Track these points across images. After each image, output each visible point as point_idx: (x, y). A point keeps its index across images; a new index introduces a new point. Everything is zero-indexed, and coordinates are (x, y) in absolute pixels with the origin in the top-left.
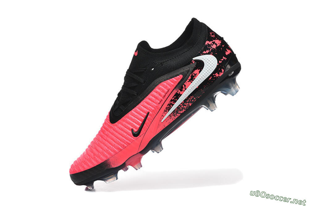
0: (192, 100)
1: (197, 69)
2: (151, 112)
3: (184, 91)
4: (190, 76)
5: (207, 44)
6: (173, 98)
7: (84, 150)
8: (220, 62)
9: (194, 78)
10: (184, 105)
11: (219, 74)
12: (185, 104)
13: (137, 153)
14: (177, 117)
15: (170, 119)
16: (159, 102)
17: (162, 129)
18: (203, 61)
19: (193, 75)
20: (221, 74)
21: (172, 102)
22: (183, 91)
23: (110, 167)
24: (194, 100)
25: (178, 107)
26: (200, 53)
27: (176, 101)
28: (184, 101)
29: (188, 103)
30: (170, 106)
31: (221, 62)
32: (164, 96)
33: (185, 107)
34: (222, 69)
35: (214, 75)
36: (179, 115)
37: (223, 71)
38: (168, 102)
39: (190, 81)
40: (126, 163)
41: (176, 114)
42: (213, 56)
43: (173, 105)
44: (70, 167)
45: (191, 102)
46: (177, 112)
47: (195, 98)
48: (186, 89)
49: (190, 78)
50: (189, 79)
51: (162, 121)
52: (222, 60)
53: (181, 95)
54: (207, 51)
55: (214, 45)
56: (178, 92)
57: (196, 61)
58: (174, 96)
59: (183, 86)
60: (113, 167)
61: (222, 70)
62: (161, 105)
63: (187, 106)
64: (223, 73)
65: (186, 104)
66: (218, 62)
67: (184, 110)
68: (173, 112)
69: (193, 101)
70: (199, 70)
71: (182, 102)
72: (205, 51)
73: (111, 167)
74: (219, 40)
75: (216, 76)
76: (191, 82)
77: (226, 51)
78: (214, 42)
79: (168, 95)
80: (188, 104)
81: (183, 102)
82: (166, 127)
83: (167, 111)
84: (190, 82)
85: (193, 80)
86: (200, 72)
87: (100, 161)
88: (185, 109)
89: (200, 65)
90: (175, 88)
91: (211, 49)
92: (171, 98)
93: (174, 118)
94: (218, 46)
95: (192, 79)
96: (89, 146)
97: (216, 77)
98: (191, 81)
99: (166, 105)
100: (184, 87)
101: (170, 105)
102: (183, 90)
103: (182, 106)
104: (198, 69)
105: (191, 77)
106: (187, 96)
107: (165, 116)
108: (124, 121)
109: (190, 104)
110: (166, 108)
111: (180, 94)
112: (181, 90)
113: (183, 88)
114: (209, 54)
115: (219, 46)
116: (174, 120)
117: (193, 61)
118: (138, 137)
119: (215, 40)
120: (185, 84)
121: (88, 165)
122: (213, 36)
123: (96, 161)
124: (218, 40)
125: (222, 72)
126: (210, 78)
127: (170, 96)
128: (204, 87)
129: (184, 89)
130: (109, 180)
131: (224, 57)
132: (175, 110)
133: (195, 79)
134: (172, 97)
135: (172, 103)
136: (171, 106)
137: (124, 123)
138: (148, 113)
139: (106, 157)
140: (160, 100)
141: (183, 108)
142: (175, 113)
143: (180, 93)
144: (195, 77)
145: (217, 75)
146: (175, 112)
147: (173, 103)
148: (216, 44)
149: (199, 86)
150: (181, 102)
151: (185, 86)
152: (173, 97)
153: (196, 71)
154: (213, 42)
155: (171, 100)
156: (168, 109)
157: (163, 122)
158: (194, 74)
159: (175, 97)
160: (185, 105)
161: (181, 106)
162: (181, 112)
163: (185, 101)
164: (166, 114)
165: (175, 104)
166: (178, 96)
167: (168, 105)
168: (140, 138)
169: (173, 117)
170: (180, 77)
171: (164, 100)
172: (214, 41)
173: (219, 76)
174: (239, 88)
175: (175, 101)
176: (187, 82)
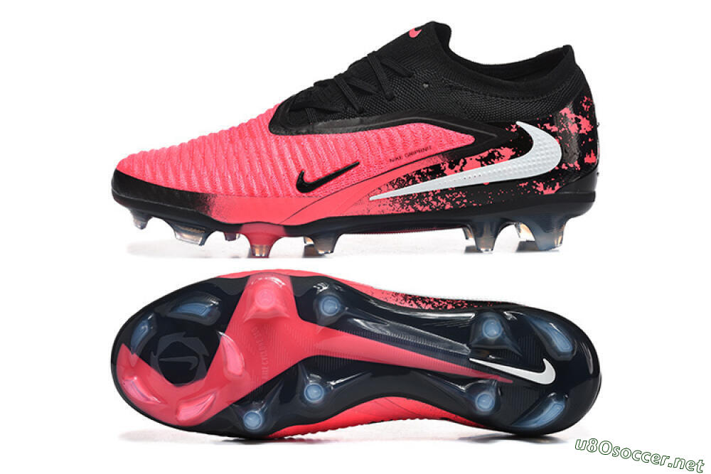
0: (457, 200)
1: (510, 148)
2: (362, 165)
3: (456, 172)
4: (488, 150)
5: (563, 114)
6: (425, 171)
7: (177, 143)
8: (564, 166)
9: (492, 160)
10: (435, 198)
11: (545, 189)
12: (439, 198)
13: (278, 225)
14: (404, 211)
15: (388, 206)
16: (392, 156)
17: (360, 214)
18: (532, 141)
19: (496, 154)
20: (549, 191)
21: (417, 176)
22: (453, 170)
23: (206, 212)
24: (462, 203)
25: (421, 193)
26: (539, 122)
27: (428, 180)
28: (441, 190)
29: (447, 200)
30: (408, 181)
31: (566, 168)
32: (411, 154)
33: (435, 203)
34: (558, 184)
35: (535, 185)
36: (412, 210)
37: (557, 187)
38: (409, 170)
39: (480, 160)
40: (244, 227)
41: (408, 204)
42: (559, 145)
43: (415, 182)
44: (125, 156)
45: (453, 203)
46: (412, 203)
47: (465, 201)
48: (461, 170)
49: (485, 154)
50: (481, 155)
51: (371, 199)
52: (571, 165)
53: (445, 175)
54: (555, 129)
55: (576, 125)
56: (443, 164)
57: (520, 130)
58: (431, 167)
59: (462, 161)
60: (212, 217)
61: (556, 185)
62: (393, 165)
63: (439, 204)
64: (553, 192)
65: (441, 200)
66: (560, 165)
67: (427, 208)
68: (404, 196)
69: (458, 203)
70: (514, 153)
71: (436, 191)
72: (551, 125)
73: (208, 214)
74: (590, 124)
75: (537, 188)
76: (482, 165)
77: (590, 153)
78: (580, 120)
79: (420, 158)
80: (444, 201)
81: (438, 192)
82: (371, 216)
83: (396, 186)
84: (479, 163)
85: (488, 164)
86: (512, 157)
87: (196, 188)
88: (430, 208)
89: (522, 145)
90: (443, 153)
91: (563, 129)
92: (421, 167)
93: (398, 209)
94: (581, 132)
95: (487, 161)
96: (192, 142)
97: (536, 190)
98: (483, 163)
99: (400, 173)
100: (461, 164)
101: (410, 180)
102: (455, 169)
103: (430, 199)
104: (513, 151)
105: (489, 154)
106: (453, 187)
107: (385, 192)
108: (299, 143)
109: (448, 206)
110: (398, 180)
111: (445, 172)
112: (451, 167)
113: (458, 164)
114: (554, 135)
115: (583, 134)
116: (394, 212)
117: (514, 126)
118: (304, 194)
119: (583, 117)
120: (468, 159)
121: (166, 178)
122: (585, 107)
123: (189, 181)
124: (588, 122)
125: (553, 189)
126: (523, 185)
127: (422, 161)
128: (500, 193)
129: (457, 168)
130: (184, 235)
131: (578, 163)
132: (412, 195)
133: (493, 163)
134: (425, 167)
135: (414, 178)
136: (410, 182)
137: (297, 148)
138: (356, 164)
139: (214, 187)
140: (397, 156)
141: (428, 203)
142: (407, 202)
143: (445, 169)
144: (496, 160)
145: (540, 187)
146: (408, 199)
147: (417, 179)
148: (579, 126)
149: (491, 184)
150: (434, 190)
151: (465, 163)
152: (427, 168)
153: (506, 151)
154: (576, 118)
155: (418, 172)
156: (401, 183)
157: (373, 201)
158: (499, 153)
159: (430, 170)
160: (439, 201)
161: (428, 196)
162: (420, 208)
163: (444, 192)
164: (389, 190)
165: (421, 184)
166: (436, 172)
167: (404, 176)
168: (307, 198)
169: (398, 205)
170: (469, 139)
171: (404, 161)
172: (580, 117)
173: (542, 192)
174: (561, 243)
175: (424, 179)
176: (474, 158)
